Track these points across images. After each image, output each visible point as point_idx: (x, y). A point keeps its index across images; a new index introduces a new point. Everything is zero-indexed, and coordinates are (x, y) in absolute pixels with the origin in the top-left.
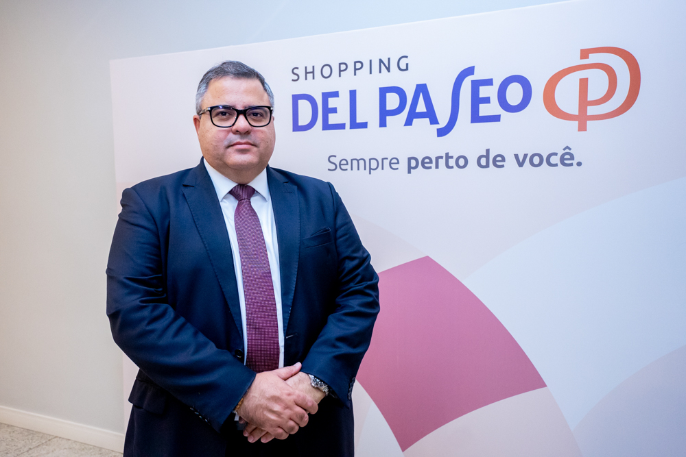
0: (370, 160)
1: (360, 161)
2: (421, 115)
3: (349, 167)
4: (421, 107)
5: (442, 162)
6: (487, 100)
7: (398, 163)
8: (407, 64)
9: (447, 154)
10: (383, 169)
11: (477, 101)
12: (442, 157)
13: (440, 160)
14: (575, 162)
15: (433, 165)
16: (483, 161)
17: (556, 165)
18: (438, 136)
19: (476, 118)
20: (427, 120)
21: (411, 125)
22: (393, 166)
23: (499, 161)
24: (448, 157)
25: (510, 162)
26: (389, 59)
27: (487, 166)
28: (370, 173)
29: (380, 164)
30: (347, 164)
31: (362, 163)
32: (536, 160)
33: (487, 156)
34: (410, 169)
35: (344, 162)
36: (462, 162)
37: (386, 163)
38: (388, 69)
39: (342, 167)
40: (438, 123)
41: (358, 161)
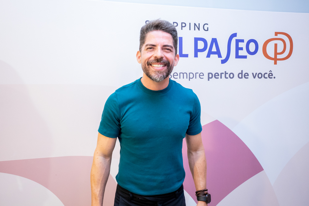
0: (190, 73)
1: (184, 74)
2: (214, 53)
3: (178, 77)
4: (214, 49)
5: (223, 75)
6: (242, 49)
7: (203, 75)
8: (208, 28)
9: (225, 72)
10: (196, 78)
11: (238, 49)
12: (223, 73)
13: (222, 74)
14: (273, 77)
15: (219, 77)
16: (240, 76)
17: (267, 78)
18: (222, 63)
19: (237, 56)
20: (217, 55)
21: (209, 57)
22: (200, 76)
23: (246, 76)
24: (226, 73)
25: (251, 76)
26: (199, 24)
27: (242, 78)
28: (189, 80)
29: (195, 75)
30: (177, 75)
31: (185, 75)
32: (260, 76)
33: (242, 73)
34: (209, 78)
35: (175, 74)
36: (232, 76)
37: (198, 75)
38: (199, 29)
39: (175, 77)
40: (222, 57)
41: (183, 74)
